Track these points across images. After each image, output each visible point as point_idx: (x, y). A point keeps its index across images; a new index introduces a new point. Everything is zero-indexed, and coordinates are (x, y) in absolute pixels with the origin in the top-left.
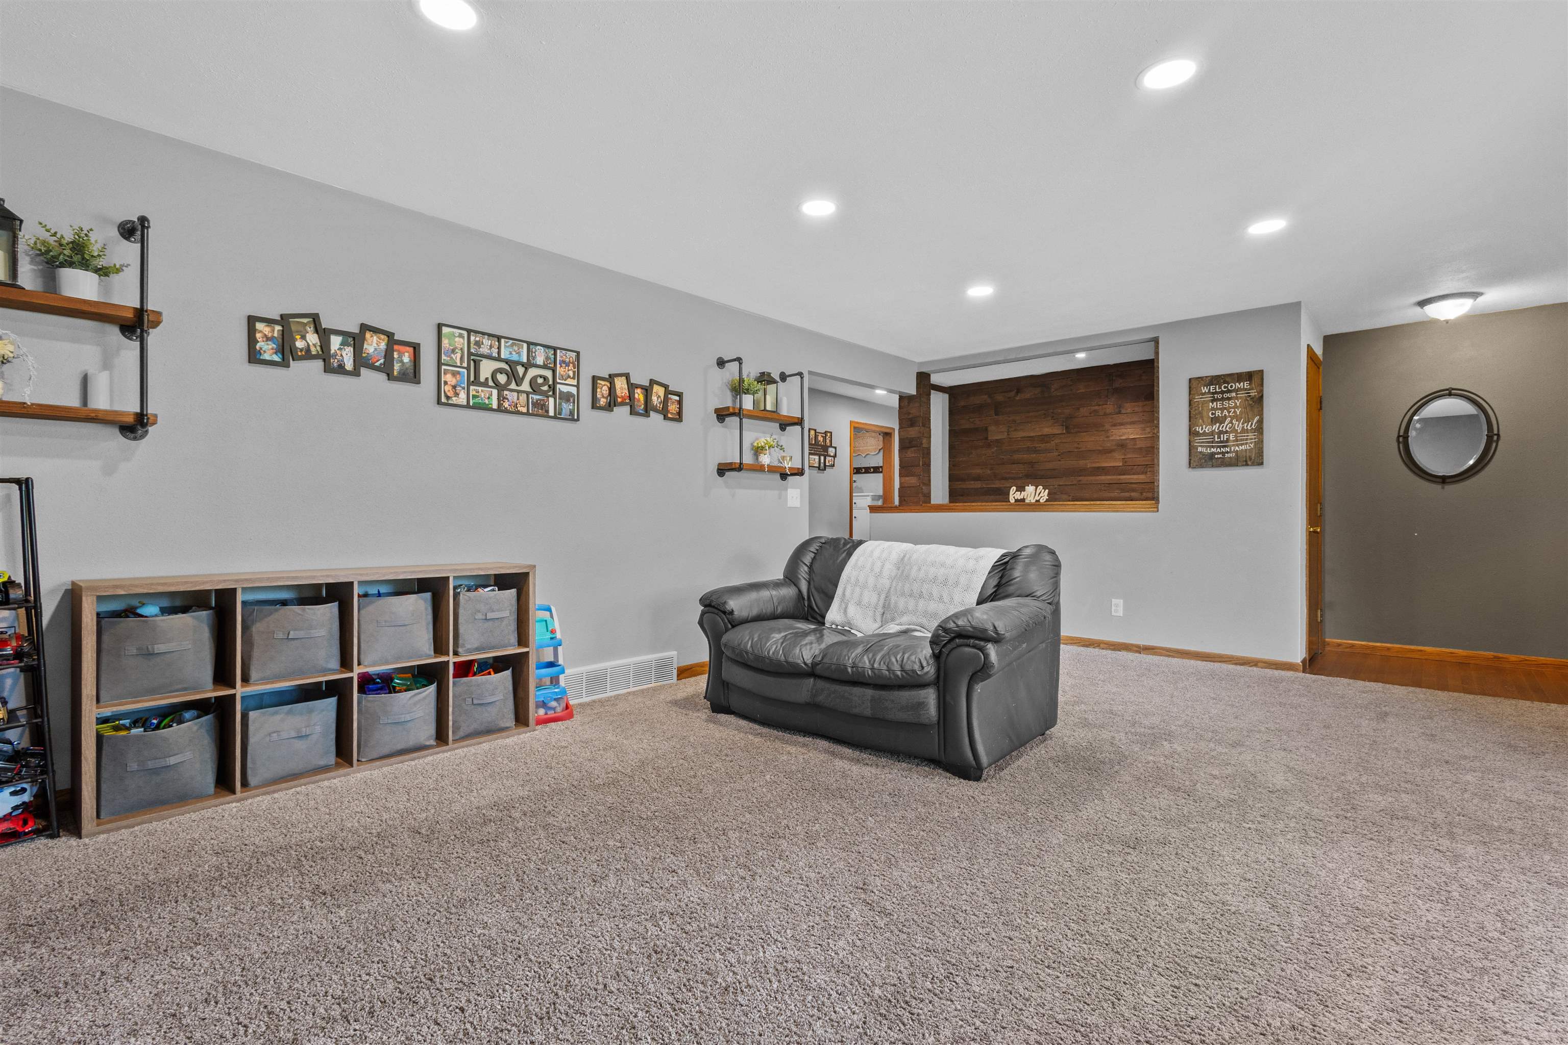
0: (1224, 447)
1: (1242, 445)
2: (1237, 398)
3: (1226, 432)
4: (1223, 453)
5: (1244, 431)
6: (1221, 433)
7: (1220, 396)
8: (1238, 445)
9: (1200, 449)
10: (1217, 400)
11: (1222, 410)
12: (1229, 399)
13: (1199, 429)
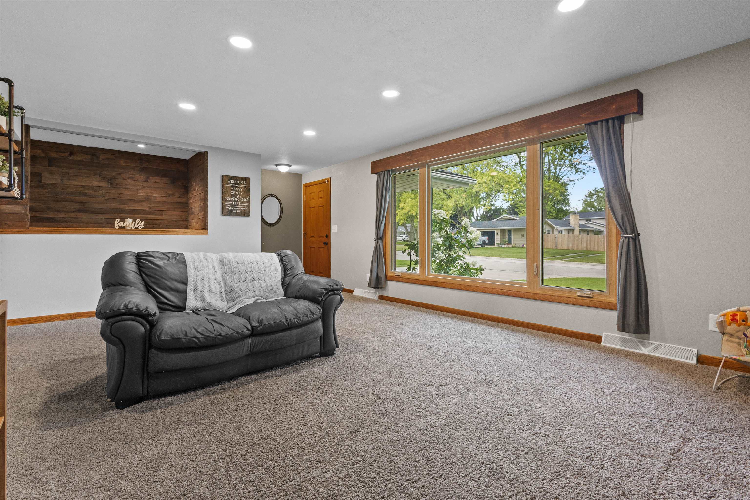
0: (237, 207)
1: (243, 207)
2: (241, 187)
3: (237, 201)
4: (236, 210)
5: (244, 202)
6: (235, 201)
7: (235, 185)
8: (242, 207)
9: (227, 207)
10: (234, 187)
11: (236, 191)
12: (238, 187)
13: (227, 198)
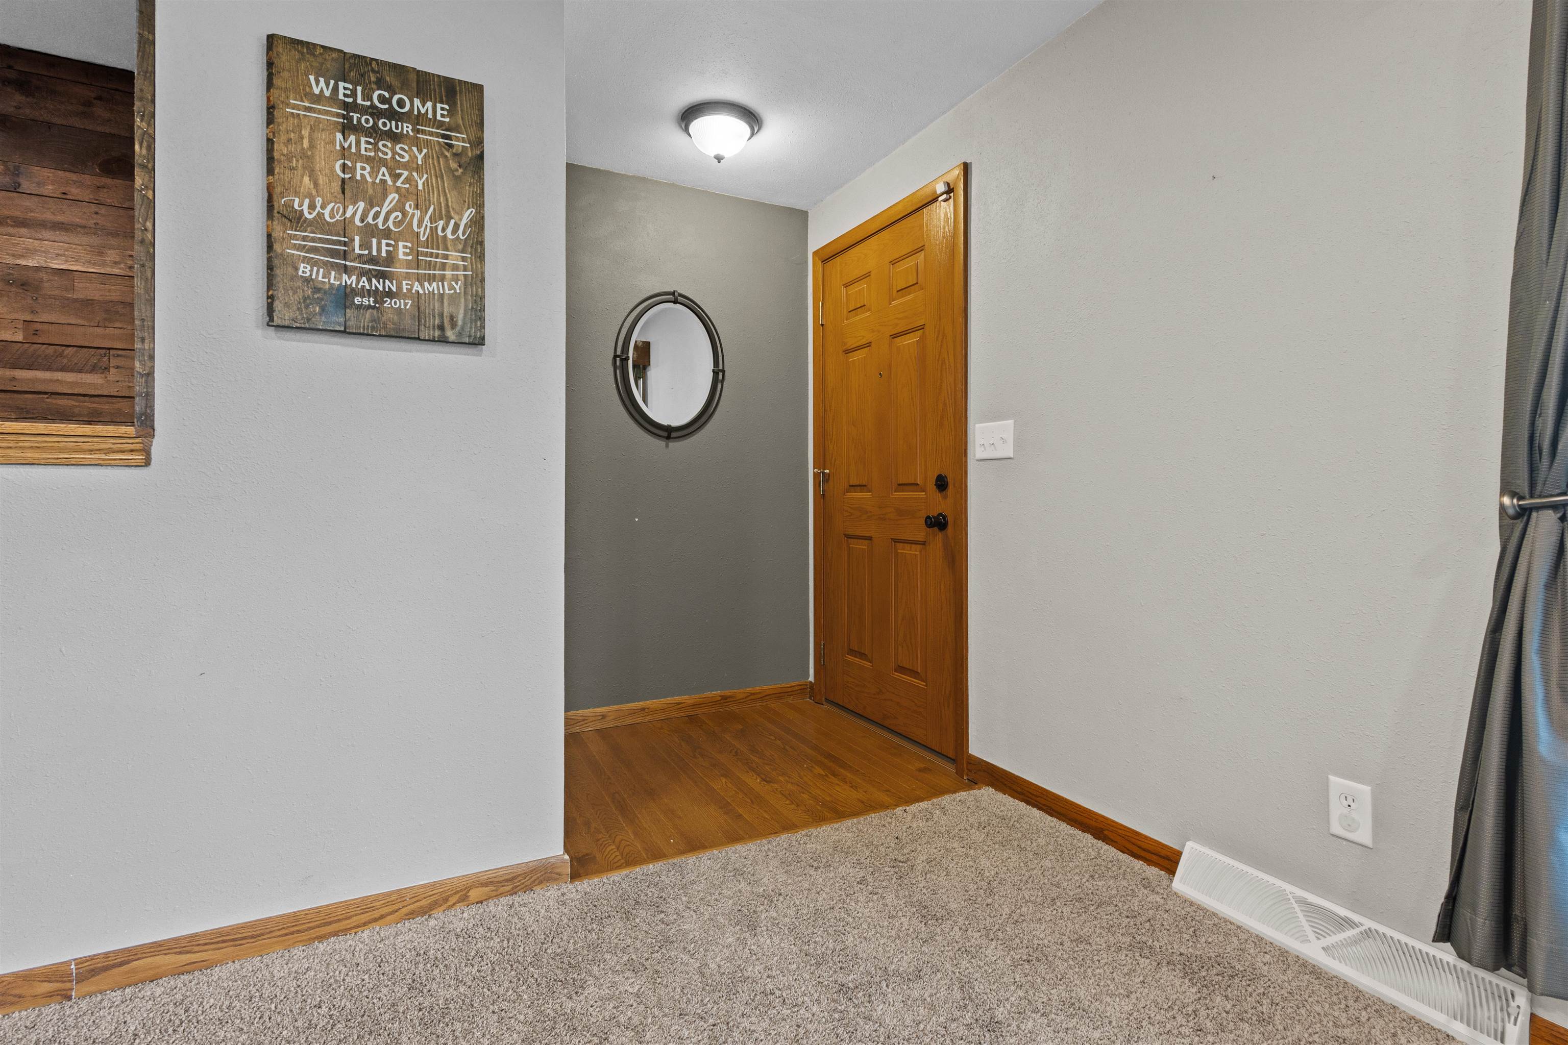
0: (382, 276)
1: (431, 279)
2: (417, 142)
3: (387, 233)
4: (380, 296)
5: (434, 240)
6: (370, 232)
7: (367, 121)
8: (420, 279)
9: (304, 270)
10: (357, 129)
11: (376, 163)
12: (395, 138)
13: (301, 205)
